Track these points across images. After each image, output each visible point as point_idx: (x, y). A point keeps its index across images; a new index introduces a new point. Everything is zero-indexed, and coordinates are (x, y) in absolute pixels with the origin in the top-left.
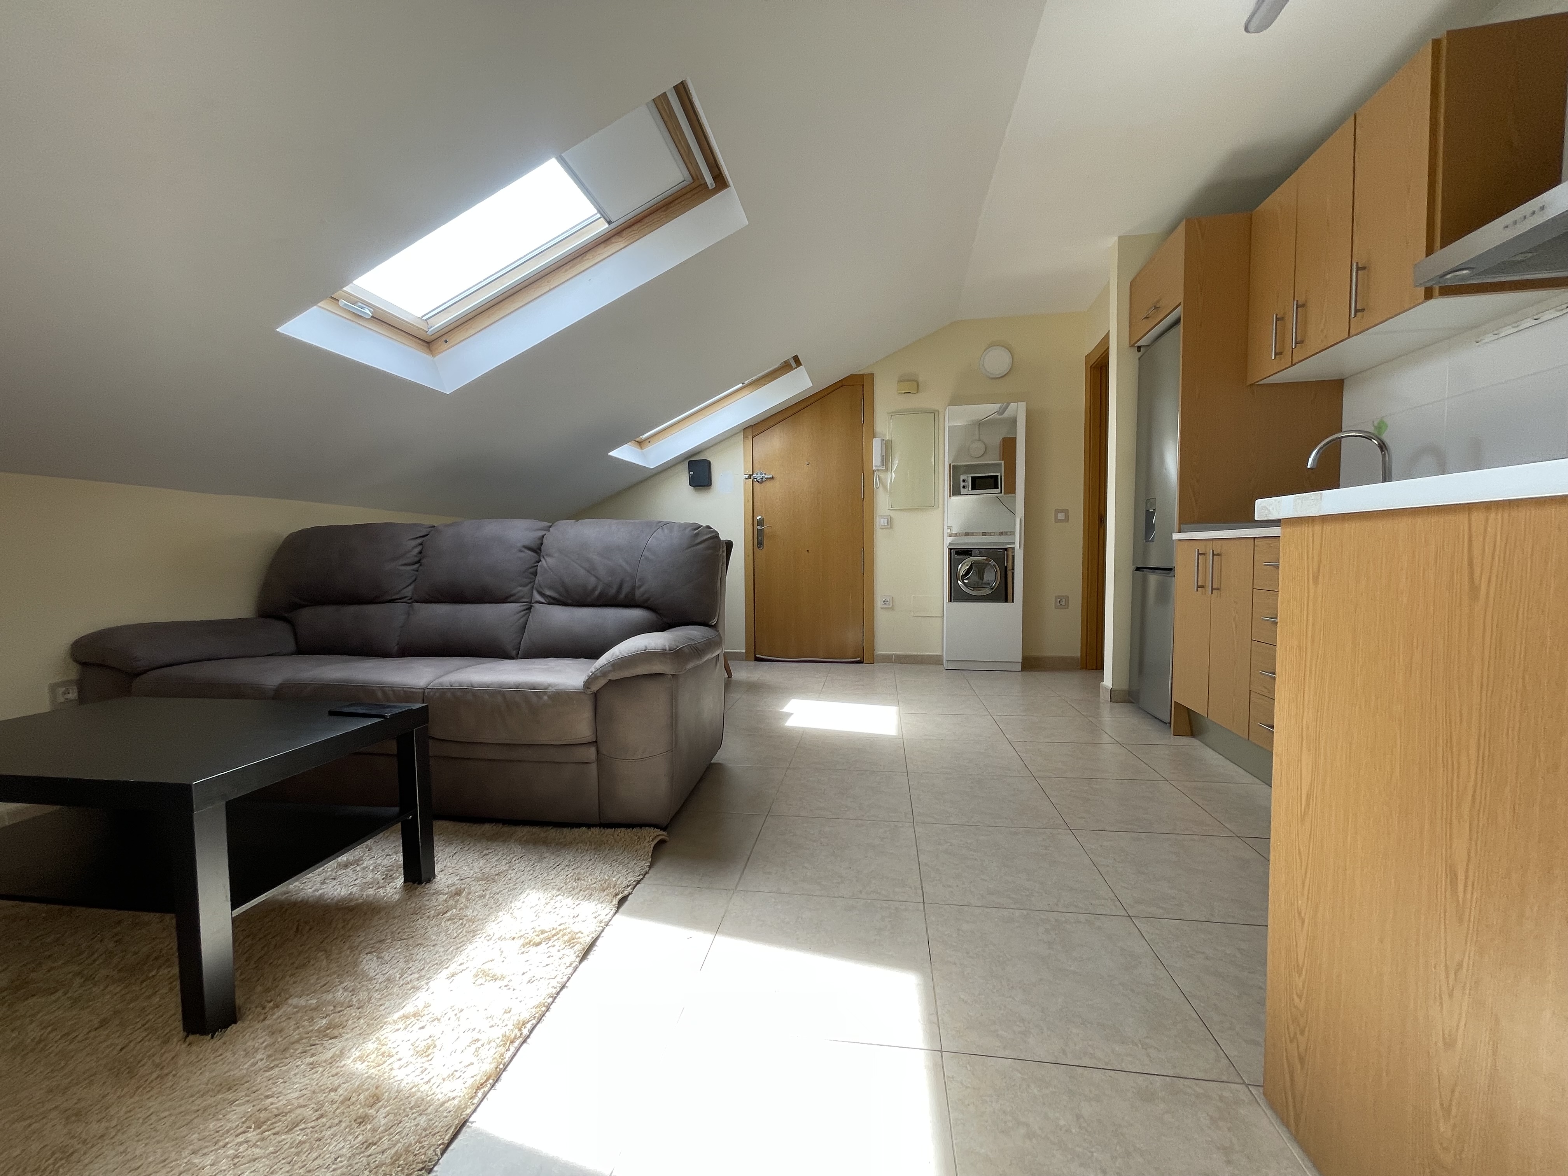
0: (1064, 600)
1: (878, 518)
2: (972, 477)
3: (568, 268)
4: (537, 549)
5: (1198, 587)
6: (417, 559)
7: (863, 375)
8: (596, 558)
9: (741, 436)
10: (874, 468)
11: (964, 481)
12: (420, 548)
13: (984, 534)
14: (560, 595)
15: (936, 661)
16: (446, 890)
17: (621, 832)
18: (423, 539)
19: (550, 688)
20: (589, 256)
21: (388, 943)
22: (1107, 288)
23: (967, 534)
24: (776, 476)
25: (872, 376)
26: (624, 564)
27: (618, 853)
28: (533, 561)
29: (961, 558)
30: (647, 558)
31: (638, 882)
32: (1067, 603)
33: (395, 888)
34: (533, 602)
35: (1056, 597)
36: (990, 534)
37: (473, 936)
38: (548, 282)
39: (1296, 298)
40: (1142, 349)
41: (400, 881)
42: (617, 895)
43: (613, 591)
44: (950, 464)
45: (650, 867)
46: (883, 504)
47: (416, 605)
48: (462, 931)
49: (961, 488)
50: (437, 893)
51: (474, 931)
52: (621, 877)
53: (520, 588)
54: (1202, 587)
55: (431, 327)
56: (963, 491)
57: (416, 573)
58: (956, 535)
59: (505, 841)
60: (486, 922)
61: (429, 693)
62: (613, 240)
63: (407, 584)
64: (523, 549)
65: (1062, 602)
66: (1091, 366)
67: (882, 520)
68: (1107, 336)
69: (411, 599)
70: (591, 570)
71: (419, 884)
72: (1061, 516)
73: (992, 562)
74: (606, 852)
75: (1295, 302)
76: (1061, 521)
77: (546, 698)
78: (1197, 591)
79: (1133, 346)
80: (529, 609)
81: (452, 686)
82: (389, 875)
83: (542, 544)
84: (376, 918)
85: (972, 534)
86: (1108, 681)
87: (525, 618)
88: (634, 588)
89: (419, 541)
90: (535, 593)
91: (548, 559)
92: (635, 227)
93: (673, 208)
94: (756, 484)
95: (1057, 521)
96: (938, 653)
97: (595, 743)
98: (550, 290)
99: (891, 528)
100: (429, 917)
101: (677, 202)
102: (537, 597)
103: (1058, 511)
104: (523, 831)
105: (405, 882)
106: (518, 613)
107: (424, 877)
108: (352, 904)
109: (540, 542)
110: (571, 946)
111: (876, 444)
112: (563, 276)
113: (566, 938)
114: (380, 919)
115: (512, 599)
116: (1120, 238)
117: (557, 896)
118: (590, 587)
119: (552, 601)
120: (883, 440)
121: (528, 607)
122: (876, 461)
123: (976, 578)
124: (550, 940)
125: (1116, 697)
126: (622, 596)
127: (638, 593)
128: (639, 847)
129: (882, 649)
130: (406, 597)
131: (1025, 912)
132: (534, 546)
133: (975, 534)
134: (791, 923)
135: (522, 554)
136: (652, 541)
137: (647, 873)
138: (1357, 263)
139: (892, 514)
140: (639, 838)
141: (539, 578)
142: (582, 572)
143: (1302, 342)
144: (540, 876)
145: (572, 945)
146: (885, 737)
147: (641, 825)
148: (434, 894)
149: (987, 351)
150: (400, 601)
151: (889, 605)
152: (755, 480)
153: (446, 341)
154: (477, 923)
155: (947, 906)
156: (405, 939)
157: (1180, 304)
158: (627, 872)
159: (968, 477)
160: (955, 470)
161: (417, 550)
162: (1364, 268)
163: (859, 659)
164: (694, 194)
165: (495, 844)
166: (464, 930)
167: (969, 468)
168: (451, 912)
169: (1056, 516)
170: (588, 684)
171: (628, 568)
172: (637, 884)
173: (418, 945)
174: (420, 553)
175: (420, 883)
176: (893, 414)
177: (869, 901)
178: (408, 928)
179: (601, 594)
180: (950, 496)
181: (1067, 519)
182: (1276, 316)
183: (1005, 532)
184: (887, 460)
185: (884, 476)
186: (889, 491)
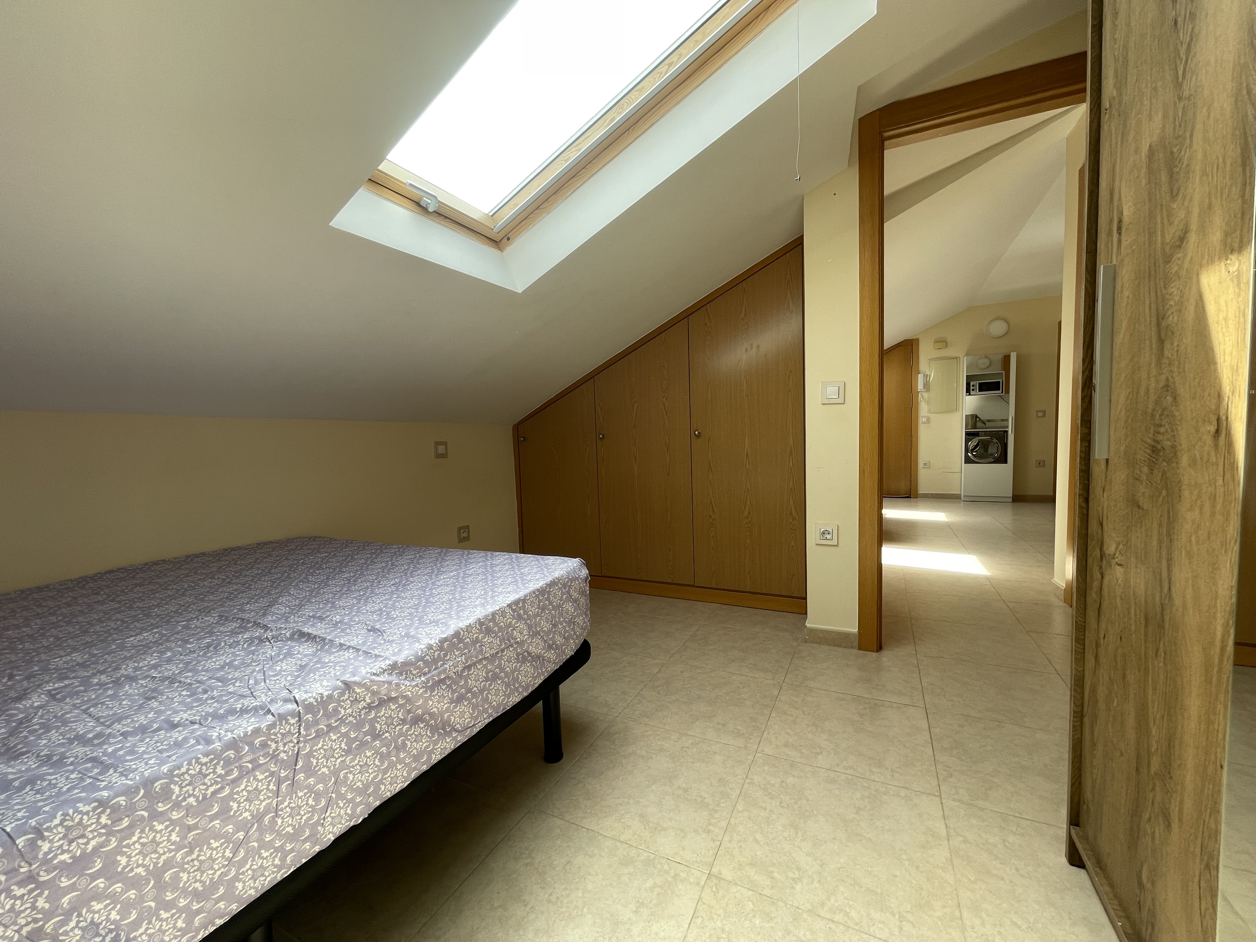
0: (1042, 462)
1: (920, 418)
2: (981, 383)
7: (912, 340)
10: (919, 390)
11: (973, 386)
15: (957, 496)
25: (918, 339)
32: (1044, 464)
35: (1037, 461)
46: (924, 409)
65: (1040, 464)
67: (923, 419)
72: (1040, 414)
73: (995, 441)
76: (1041, 417)
95: (1038, 417)
96: (958, 492)
99: (929, 423)
103: (1038, 412)
111: (920, 377)
120: (925, 375)
122: (920, 386)
123: (982, 451)
129: (922, 490)
139: (930, 415)
149: (991, 322)
151: (927, 466)
159: (978, 383)
160: (969, 379)
163: (908, 496)
167: (978, 377)
169: (1037, 415)
176: (931, 360)
180: (965, 395)
181: (1044, 415)
183: (1002, 420)
184: (927, 386)
185: (926, 395)
186: (928, 403)
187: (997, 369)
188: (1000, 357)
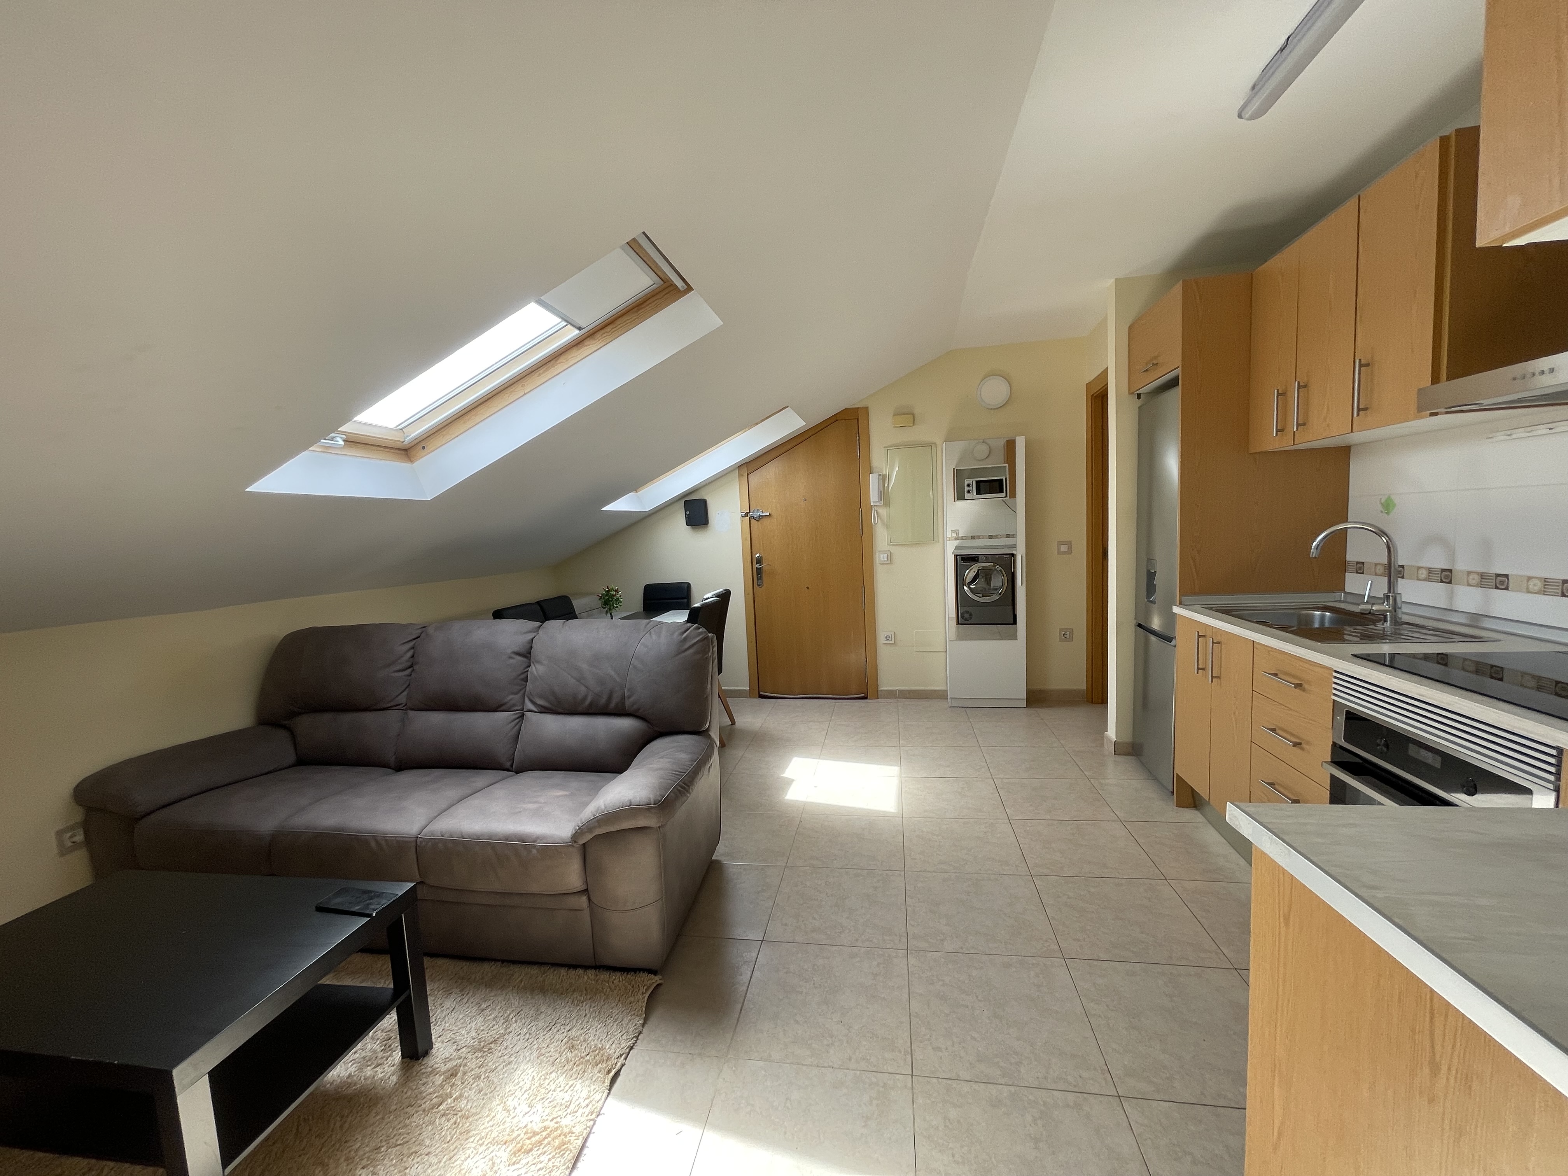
0: (1068, 633)
1: (877, 554)
2: (976, 481)
3: (541, 371)
4: (527, 654)
5: (1198, 669)
6: (409, 664)
7: (858, 408)
8: (585, 666)
9: (736, 472)
10: (872, 504)
11: (968, 485)
12: (412, 651)
13: (991, 537)
14: (551, 704)
15: (941, 695)
16: (443, 1069)
17: (616, 977)
18: (414, 642)
19: (538, 841)
20: (561, 359)
21: (383, 1151)
22: (1104, 321)
23: (973, 538)
24: (773, 513)
25: (866, 409)
26: (613, 673)
27: (614, 1004)
28: (523, 667)
29: (967, 565)
30: (635, 667)
31: (632, 1048)
32: (1071, 636)
33: (393, 1066)
34: (524, 710)
35: (1061, 630)
36: (996, 537)
37: (467, 1139)
38: (522, 386)
39: (1298, 380)
40: (1142, 396)
41: (397, 1055)
42: (609, 1071)
43: (603, 701)
44: (954, 469)
45: (643, 1025)
46: (882, 539)
47: (412, 713)
48: (456, 1131)
49: (966, 493)
50: (434, 1072)
51: (468, 1131)
52: (614, 1045)
53: (511, 697)
54: (1203, 669)
55: (408, 436)
56: (967, 496)
57: (409, 678)
58: (962, 538)
59: (502, 988)
60: (480, 1118)
61: (421, 842)
62: (586, 343)
63: (400, 691)
64: (513, 656)
65: (1067, 635)
66: (1092, 396)
67: (882, 556)
68: (1106, 370)
69: (406, 705)
70: (580, 680)
71: (416, 1060)
72: (1064, 548)
73: (1000, 569)
74: (602, 1003)
75: (1297, 382)
76: (1064, 553)
77: (534, 851)
78: (1198, 673)
79: (1133, 393)
80: (522, 716)
81: (443, 836)
82: (387, 1046)
83: (531, 648)
84: (373, 1114)
85: (979, 537)
86: (1111, 733)
87: (517, 727)
88: (623, 698)
89: (411, 644)
90: (527, 701)
91: (538, 666)
92: (608, 329)
93: (644, 309)
94: (753, 521)
95: (1059, 553)
96: (943, 688)
97: (586, 891)
98: (525, 394)
99: (891, 563)
100: (424, 1111)
101: (648, 302)
102: (529, 705)
103: (1060, 543)
104: (520, 973)
105: (403, 1056)
106: (510, 723)
107: (421, 1049)
108: (350, 1091)
109: (530, 645)
110: (561, 1154)
111: (873, 479)
112: (536, 380)
113: (557, 1142)
114: (377, 1114)
115: (502, 708)
116: (1117, 280)
117: (551, 1073)
118: (580, 697)
119: (543, 710)
120: (880, 475)
121: (520, 715)
122: (874, 497)
124: (541, 1144)
125: (1120, 749)
126: (612, 705)
127: (628, 703)
128: (633, 999)
129: (886, 683)
130: (402, 704)
131: (1012, 1089)
132: (523, 651)
133: (981, 537)
134: (780, 1108)
135: (512, 661)
136: (640, 649)
137: (640, 1033)
138: (1360, 360)
139: (890, 549)
140: (633, 987)
141: (529, 686)
142: (572, 681)
143: (1304, 424)
144: (535, 1043)
145: (562, 1152)
146: (885, 815)
147: (635, 970)
148: (431, 1073)
149: (983, 381)
150: (394, 708)
151: (892, 640)
152: (751, 518)
153: (424, 448)
154: (471, 1119)
155: (935, 1080)
156: (400, 1145)
157: (1178, 367)
158: (621, 1034)
159: (973, 481)
160: (959, 475)
161: (410, 654)
162: (1367, 365)
163: (863, 695)
164: (664, 295)
165: (493, 994)
166: (458, 1131)
167: (973, 472)
168: (446, 1103)
169: (1059, 549)
170: (575, 837)
171: (618, 679)
172: (630, 1050)
173: (412, 1153)
174: (413, 656)
175: (418, 1059)
176: (888, 448)
177: (858, 1072)
178: (403, 1128)
179: (591, 704)
180: (955, 501)
181: (1070, 549)
182: (1278, 391)
183: (1008, 536)
184: (884, 495)
185: (883, 511)
186: (887, 527)
187: (997, 461)
188: (1002, 442)
